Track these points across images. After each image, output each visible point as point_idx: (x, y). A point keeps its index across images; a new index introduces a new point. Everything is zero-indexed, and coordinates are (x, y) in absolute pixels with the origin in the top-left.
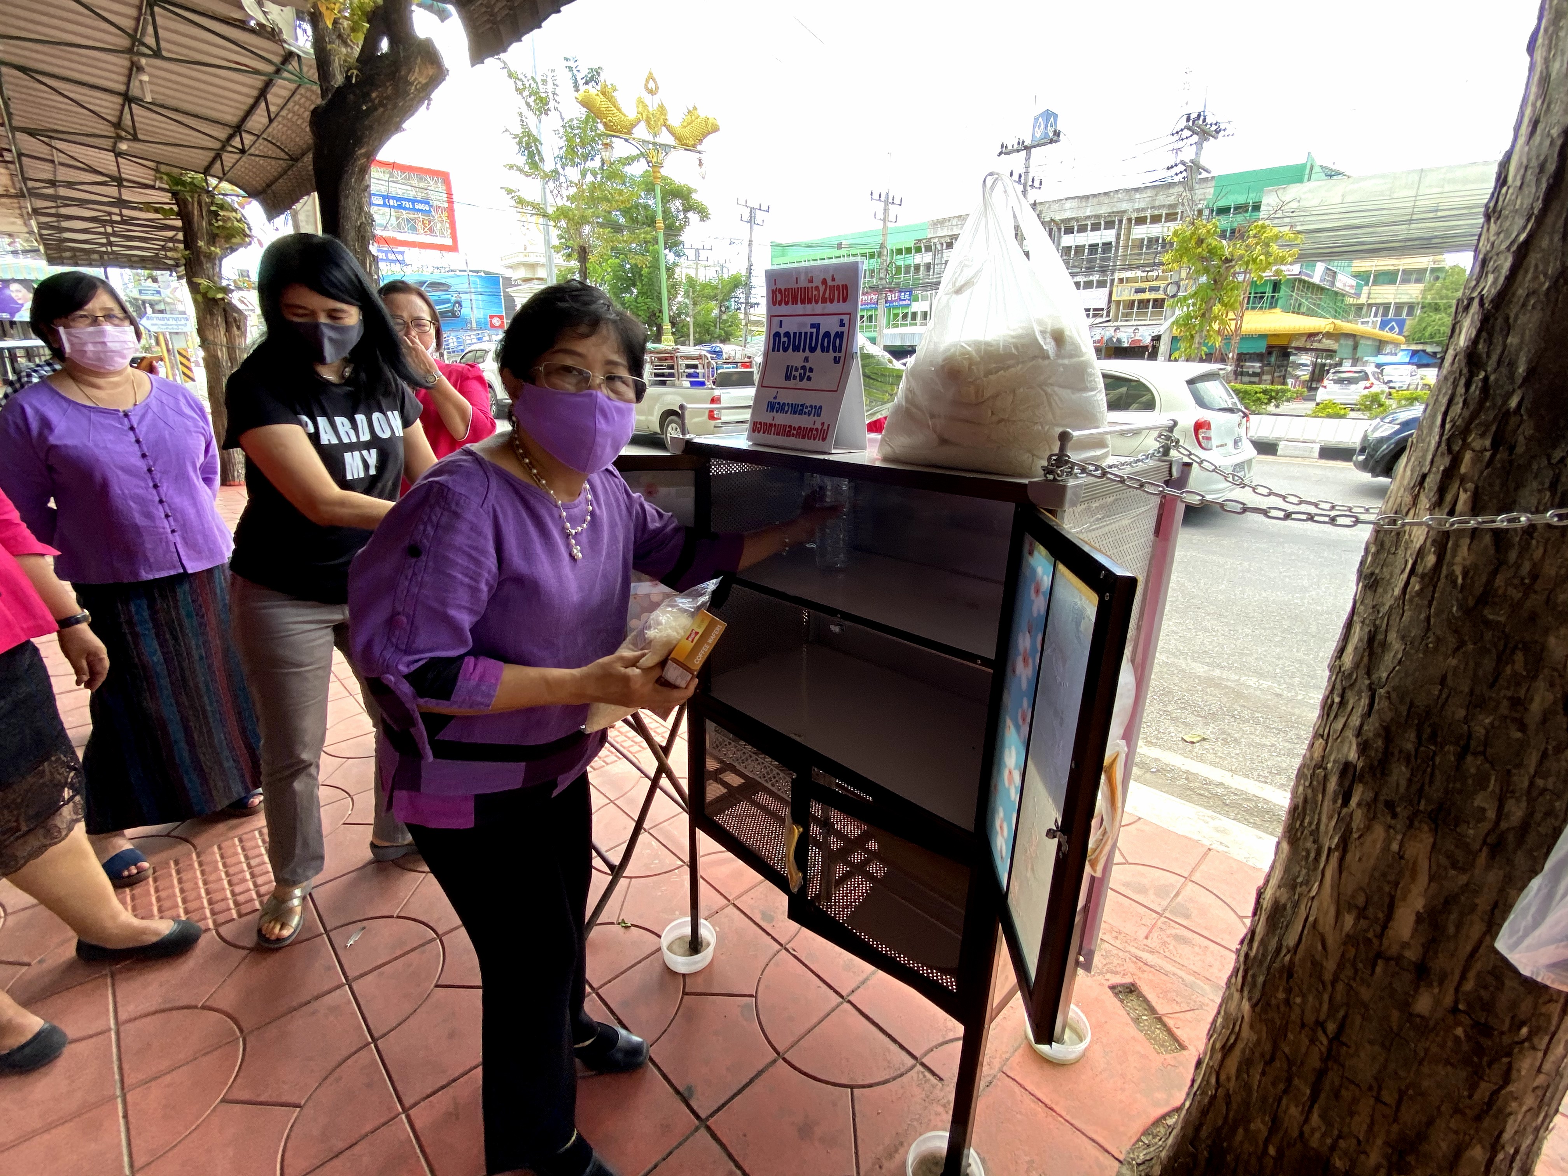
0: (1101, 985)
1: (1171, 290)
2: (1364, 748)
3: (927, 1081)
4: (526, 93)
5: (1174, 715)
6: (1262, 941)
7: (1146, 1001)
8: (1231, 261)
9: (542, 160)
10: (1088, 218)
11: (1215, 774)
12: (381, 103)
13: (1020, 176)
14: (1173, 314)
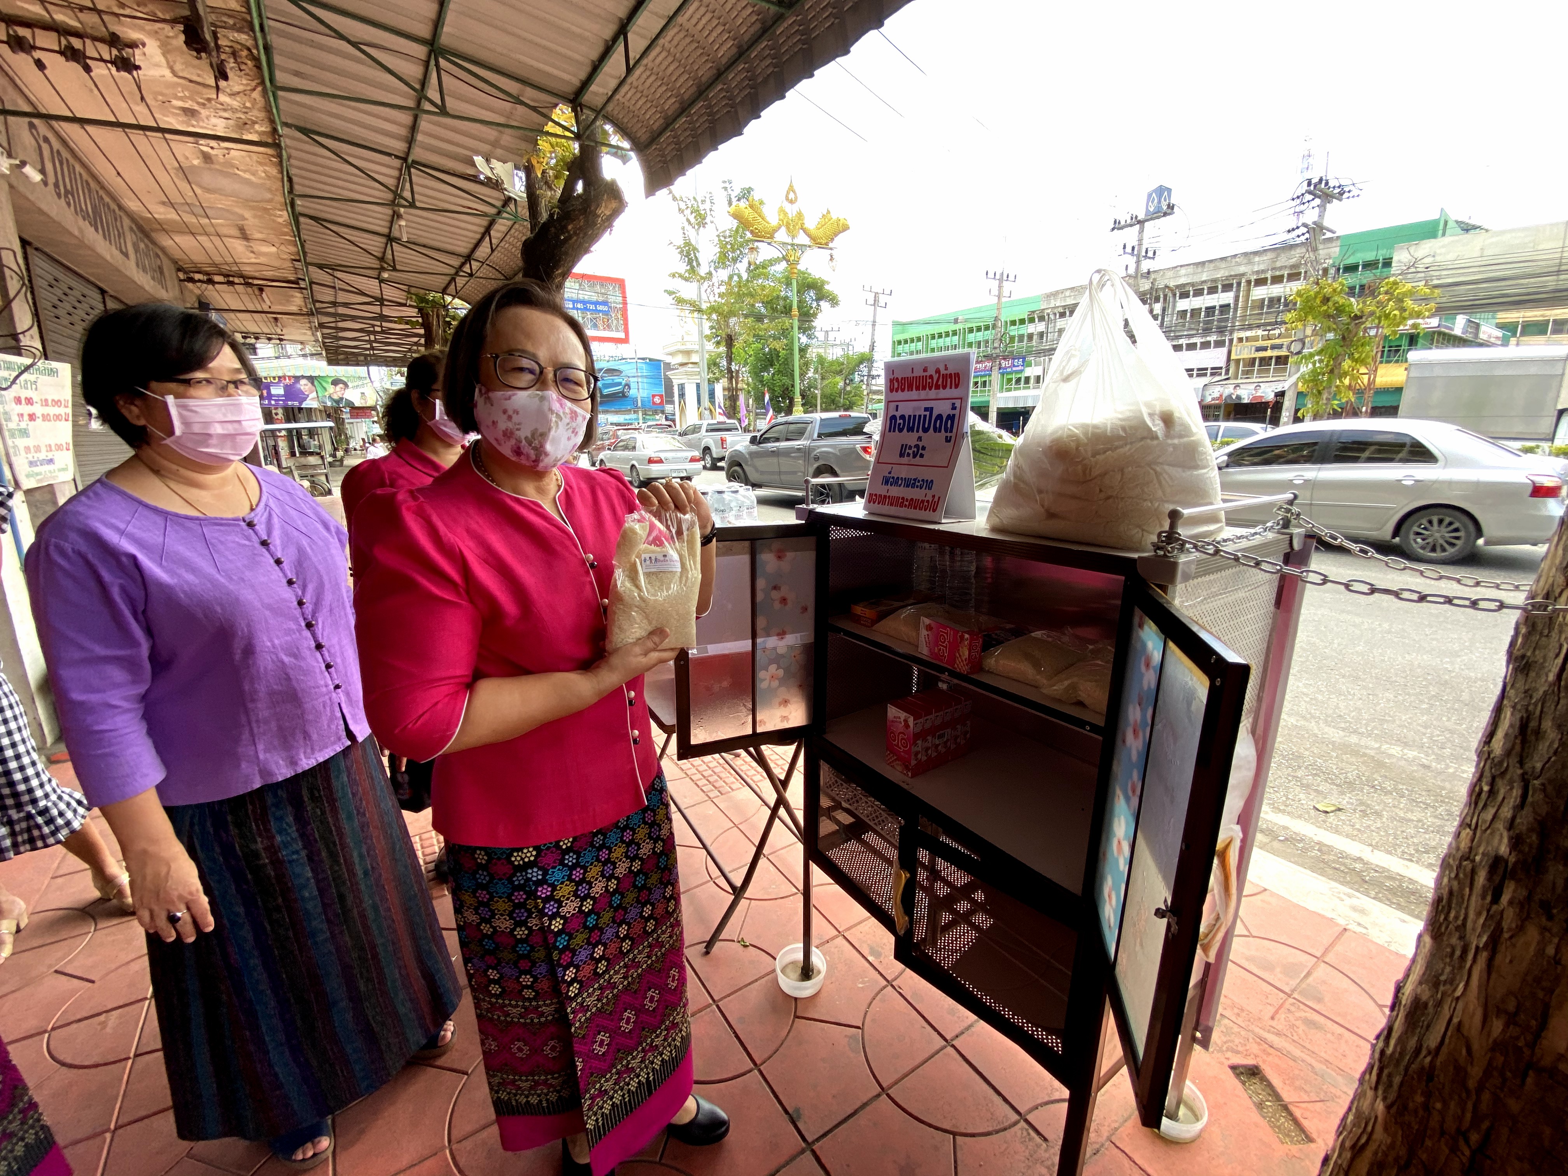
0: (1222, 1063)
1: (1295, 348)
2: (1516, 842)
3: (1031, 1139)
4: (688, 212)
5: (1305, 782)
6: (1400, 1040)
7: (1270, 1085)
8: (1361, 317)
9: (699, 264)
10: (1205, 282)
11: (1354, 848)
12: (575, 233)
13: (1133, 248)
14: (1298, 370)
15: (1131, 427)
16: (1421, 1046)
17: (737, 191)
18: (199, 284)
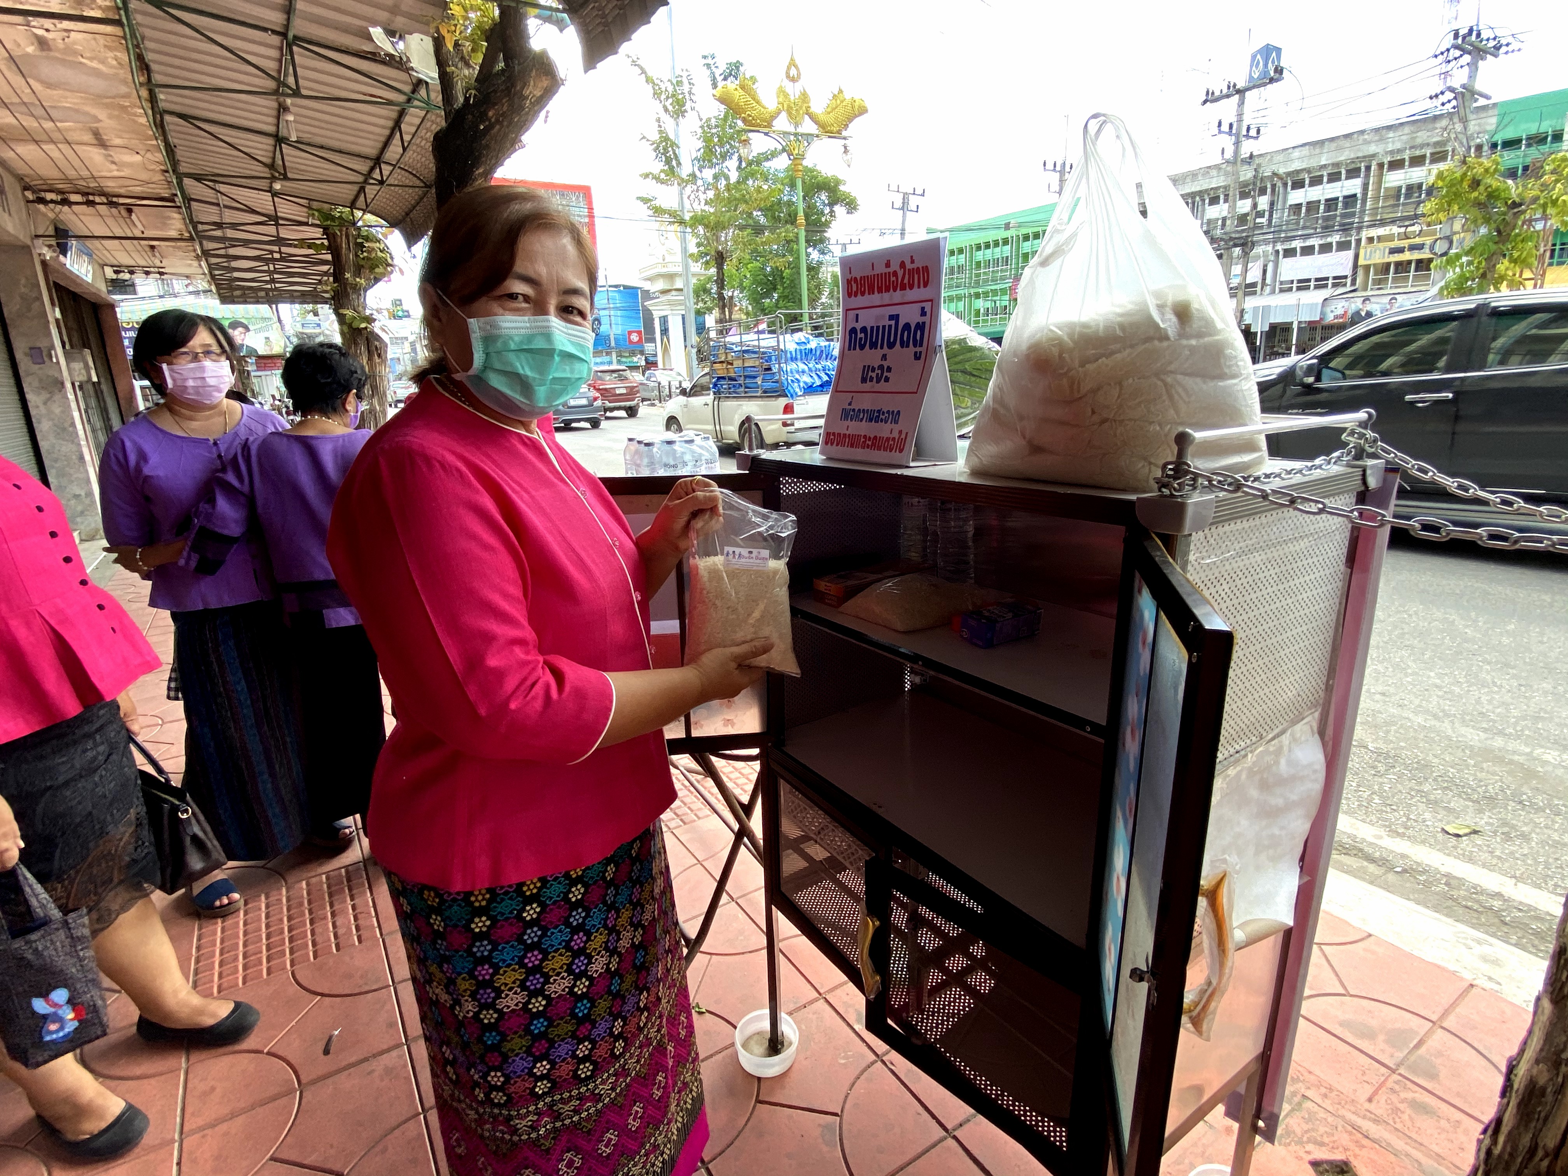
0: (1299, 1158)
1: (1440, 248)
4: (663, 97)
5: (1432, 797)
6: (1510, 1136)
8: (1520, 205)
9: (679, 164)
10: (1324, 167)
11: (1490, 881)
12: (497, 121)
13: (1231, 126)
14: (1444, 277)
15: (1131, 325)
16: (1537, 1144)
17: (723, 67)
18: (52, 206)
